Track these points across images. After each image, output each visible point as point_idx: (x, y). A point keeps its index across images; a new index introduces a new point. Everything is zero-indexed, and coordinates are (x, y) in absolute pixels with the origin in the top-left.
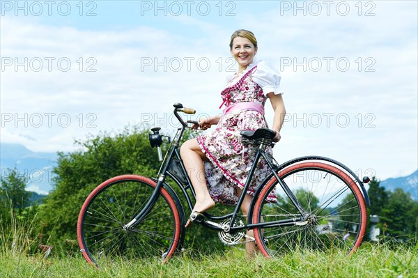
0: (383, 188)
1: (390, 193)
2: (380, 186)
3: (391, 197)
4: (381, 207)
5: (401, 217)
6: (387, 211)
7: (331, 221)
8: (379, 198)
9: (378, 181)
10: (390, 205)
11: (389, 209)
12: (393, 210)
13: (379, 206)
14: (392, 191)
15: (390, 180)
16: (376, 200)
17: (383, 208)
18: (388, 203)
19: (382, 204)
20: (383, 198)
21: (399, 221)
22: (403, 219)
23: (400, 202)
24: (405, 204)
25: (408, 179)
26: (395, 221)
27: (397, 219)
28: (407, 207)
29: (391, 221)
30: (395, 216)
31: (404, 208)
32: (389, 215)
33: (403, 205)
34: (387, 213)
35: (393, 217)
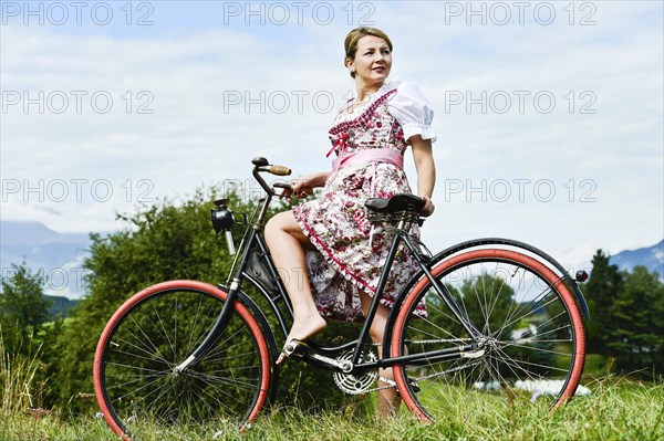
0: (615, 267)
1: (626, 273)
2: (611, 263)
3: (629, 280)
4: (613, 298)
5: (645, 312)
6: (622, 302)
7: (534, 323)
8: (609, 283)
9: (606, 256)
10: (626, 294)
11: (626, 299)
12: (631, 302)
13: (611, 295)
14: (630, 271)
15: (625, 254)
16: (605, 287)
17: (617, 298)
18: (623, 291)
19: (614, 292)
20: (615, 283)
21: (642, 318)
22: (648, 316)
23: (642, 289)
24: (651, 291)
25: (654, 251)
26: (636, 319)
27: (639, 315)
28: (653, 295)
29: (629, 318)
30: (636, 311)
31: (649, 297)
32: (624, 309)
33: (648, 293)
34: (622, 306)
35: (632, 312)
